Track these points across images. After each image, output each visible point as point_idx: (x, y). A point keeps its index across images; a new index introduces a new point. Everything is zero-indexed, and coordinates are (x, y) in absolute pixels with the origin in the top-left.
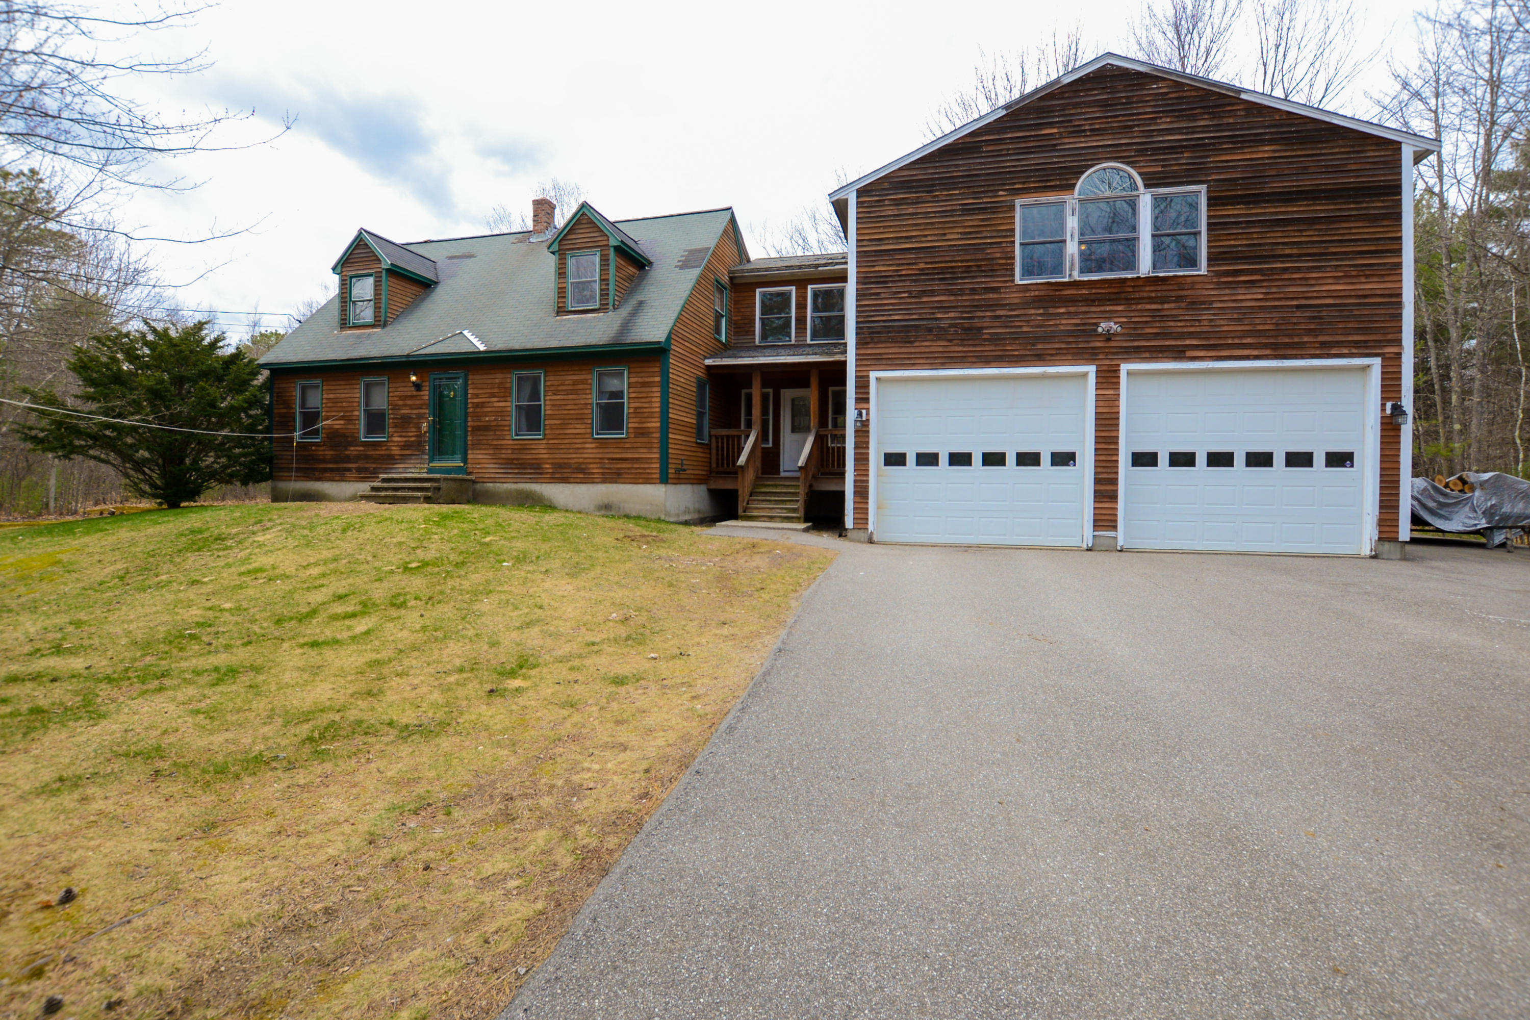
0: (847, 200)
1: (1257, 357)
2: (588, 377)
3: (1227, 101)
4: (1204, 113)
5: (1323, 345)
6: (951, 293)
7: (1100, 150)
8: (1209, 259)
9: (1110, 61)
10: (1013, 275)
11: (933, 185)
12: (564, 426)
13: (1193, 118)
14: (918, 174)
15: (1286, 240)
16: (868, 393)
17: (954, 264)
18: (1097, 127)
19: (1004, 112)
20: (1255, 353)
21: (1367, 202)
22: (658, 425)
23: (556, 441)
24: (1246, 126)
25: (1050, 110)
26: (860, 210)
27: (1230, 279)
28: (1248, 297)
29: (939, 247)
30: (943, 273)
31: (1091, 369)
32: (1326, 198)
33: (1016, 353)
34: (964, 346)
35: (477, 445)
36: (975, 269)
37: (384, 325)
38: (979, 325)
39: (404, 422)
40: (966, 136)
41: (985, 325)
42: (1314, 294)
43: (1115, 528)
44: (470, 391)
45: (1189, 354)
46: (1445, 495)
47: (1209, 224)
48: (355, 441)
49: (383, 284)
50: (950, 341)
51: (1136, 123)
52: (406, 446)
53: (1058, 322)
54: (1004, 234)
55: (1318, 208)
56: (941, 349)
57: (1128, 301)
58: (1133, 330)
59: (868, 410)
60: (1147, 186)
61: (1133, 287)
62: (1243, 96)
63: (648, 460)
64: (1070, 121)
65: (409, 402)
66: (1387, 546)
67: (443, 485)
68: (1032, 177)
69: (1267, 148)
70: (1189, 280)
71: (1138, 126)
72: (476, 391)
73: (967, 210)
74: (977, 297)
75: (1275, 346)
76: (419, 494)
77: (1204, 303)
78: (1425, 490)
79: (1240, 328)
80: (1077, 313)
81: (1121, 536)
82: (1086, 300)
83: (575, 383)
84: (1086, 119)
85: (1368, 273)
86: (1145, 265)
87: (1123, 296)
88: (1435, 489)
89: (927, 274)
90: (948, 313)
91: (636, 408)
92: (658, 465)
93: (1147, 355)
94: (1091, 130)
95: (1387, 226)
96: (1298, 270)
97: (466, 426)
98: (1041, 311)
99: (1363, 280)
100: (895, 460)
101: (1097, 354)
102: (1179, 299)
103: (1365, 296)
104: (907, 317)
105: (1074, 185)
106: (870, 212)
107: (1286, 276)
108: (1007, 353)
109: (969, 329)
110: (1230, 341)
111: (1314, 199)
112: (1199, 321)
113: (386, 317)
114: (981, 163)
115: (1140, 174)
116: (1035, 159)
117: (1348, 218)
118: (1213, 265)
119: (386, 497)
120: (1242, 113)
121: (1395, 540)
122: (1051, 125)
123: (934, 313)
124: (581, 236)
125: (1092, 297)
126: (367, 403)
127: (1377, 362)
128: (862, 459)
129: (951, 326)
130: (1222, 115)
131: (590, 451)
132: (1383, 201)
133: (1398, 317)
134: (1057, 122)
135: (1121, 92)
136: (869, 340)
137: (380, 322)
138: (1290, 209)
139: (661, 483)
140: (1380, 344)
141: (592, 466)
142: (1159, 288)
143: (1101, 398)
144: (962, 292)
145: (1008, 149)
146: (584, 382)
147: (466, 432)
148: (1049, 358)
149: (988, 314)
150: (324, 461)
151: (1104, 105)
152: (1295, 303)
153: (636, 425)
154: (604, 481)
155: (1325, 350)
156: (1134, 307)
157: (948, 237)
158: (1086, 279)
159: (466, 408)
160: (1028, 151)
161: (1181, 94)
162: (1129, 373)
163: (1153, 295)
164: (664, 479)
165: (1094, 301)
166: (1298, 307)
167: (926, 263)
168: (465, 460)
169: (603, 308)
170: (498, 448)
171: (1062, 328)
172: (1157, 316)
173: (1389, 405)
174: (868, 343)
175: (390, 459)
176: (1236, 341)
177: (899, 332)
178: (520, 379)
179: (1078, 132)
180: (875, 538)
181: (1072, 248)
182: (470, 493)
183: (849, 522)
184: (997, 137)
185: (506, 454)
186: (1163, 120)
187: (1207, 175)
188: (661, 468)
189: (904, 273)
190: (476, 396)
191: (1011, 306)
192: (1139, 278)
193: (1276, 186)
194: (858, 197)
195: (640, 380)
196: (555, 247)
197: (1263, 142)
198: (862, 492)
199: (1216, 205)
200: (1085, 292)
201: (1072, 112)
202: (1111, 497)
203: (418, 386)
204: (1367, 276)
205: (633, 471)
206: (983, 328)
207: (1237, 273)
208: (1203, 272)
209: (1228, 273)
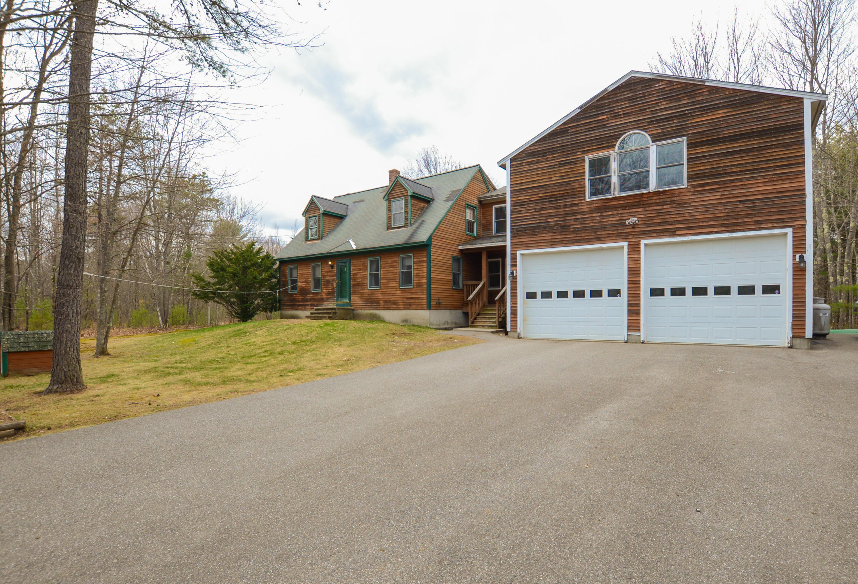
0: (505, 164)
1: (717, 232)
2: (397, 259)
3: (698, 87)
4: (685, 96)
5: (757, 223)
6: (554, 208)
7: (629, 124)
8: (688, 179)
9: (633, 75)
10: (585, 196)
11: (546, 153)
12: (388, 283)
13: (679, 100)
14: (539, 148)
15: (733, 163)
16: (516, 262)
17: (556, 193)
18: (627, 112)
19: (579, 110)
20: (716, 230)
21: (782, 136)
22: (426, 281)
23: (385, 290)
24: (709, 100)
25: (602, 106)
26: (512, 169)
27: (701, 189)
28: (711, 198)
29: (549, 184)
30: (551, 198)
31: (625, 244)
32: (757, 136)
33: (587, 237)
34: (561, 235)
35: (355, 293)
36: (566, 194)
37: (322, 239)
38: (568, 224)
39: (328, 283)
40: (561, 125)
41: (572, 223)
42: (751, 193)
43: (639, 330)
44: (352, 268)
45: (678, 233)
47: (688, 159)
48: (310, 293)
49: (321, 220)
50: (555, 233)
51: (647, 107)
52: (328, 294)
53: (608, 220)
54: (580, 175)
55: (753, 142)
56: (550, 238)
57: (644, 205)
58: (648, 221)
59: (516, 270)
60: (653, 141)
61: (647, 197)
62: (707, 84)
63: (422, 298)
64: (613, 110)
65: (329, 274)
66: (798, 341)
67: (337, 311)
68: (593, 143)
69: (721, 112)
70: (677, 191)
71: (649, 108)
72: (354, 268)
73: (562, 164)
74: (567, 209)
75: (727, 225)
76: (326, 315)
77: (686, 203)
79: (707, 216)
80: (618, 214)
81: (642, 335)
82: (622, 207)
83: (392, 262)
84: (621, 109)
85: (784, 178)
86: (653, 185)
87: (641, 203)
89: (543, 199)
90: (553, 218)
91: (417, 273)
92: (426, 301)
93: (655, 235)
94: (624, 114)
95: (795, 149)
96: (741, 180)
97: (350, 284)
98: (599, 214)
99: (780, 182)
100: (531, 295)
101: (628, 236)
102: (672, 202)
103: (782, 192)
104: (534, 222)
105: (615, 145)
106: (516, 170)
107: (733, 184)
108: (582, 238)
109: (564, 226)
110: (701, 224)
111: (750, 137)
112: (683, 214)
113: (322, 235)
114: (569, 139)
115: (650, 135)
116: (595, 133)
117: (770, 147)
118: (691, 182)
119: (314, 317)
120: (707, 93)
121: (803, 337)
122: (603, 114)
123: (546, 219)
124: (397, 192)
125: (626, 205)
126: (314, 275)
127: (790, 231)
128: (514, 296)
129: (555, 225)
130: (695, 96)
131: (398, 295)
132: (792, 134)
133: (803, 203)
134: (606, 112)
135: (639, 91)
136: (516, 235)
137: (320, 238)
138: (735, 145)
139: (427, 309)
140: (791, 220)
141: (399, 301)
142: (661, 197)
143: (631, 259)
144: (559, 207)
145: (582, 130)
146: (396, 262)
147: (350, 287)
148: (603, 239)
149: (573, 218)
150: (299, 301)
151: (630, 99)
152: (739, 199)
153: (417, 282)
154: (405, 308)
155: (758, 225)
156: (647, 209)
157: (553, 179)
158: (621, 195)
159: (350, 276)
160: (592, 129)
161: (672, 87)
162: (646, 245)
163: (658, 201)
164: (429, 308)
165: (626, 207)
166: (740, 201)
167: (543, 193)
168: (350, 300)
169: (406, 226)
170: (362, 294)
171: (610, 223)
172: (660, 213)
173: (798, 256)
174: (516, 236)
175: (322, 300)
176: (705, 224)
177: (530, 230)
178: (371, 262)
179: (617, 116)
180: (521, 336)
181: (615, 180)
182: (352, 315)
183: (509, 328)
184: (576, 124)
185: (366, 296)
186: (662, 103)
187: (687, 131)
188: (427, 302)
189: (532, 199)
190: (354, 270)
191: (584, 213)
192: (649, 192)
193: (727, 132)
194: (511, 162)
195: (419, 260)
196: (386, 198)
197: (719, 108)
198: (514, 313)
199: (692, 147)
200: (621, 202)
201: (614, 105)
202: (637, 313)
203: (332, 267)
204: (783, 180)
205: (416, 304)
206: (570, 225)
207: (704, 185)
208: (685, 186)
209: (699, 186)
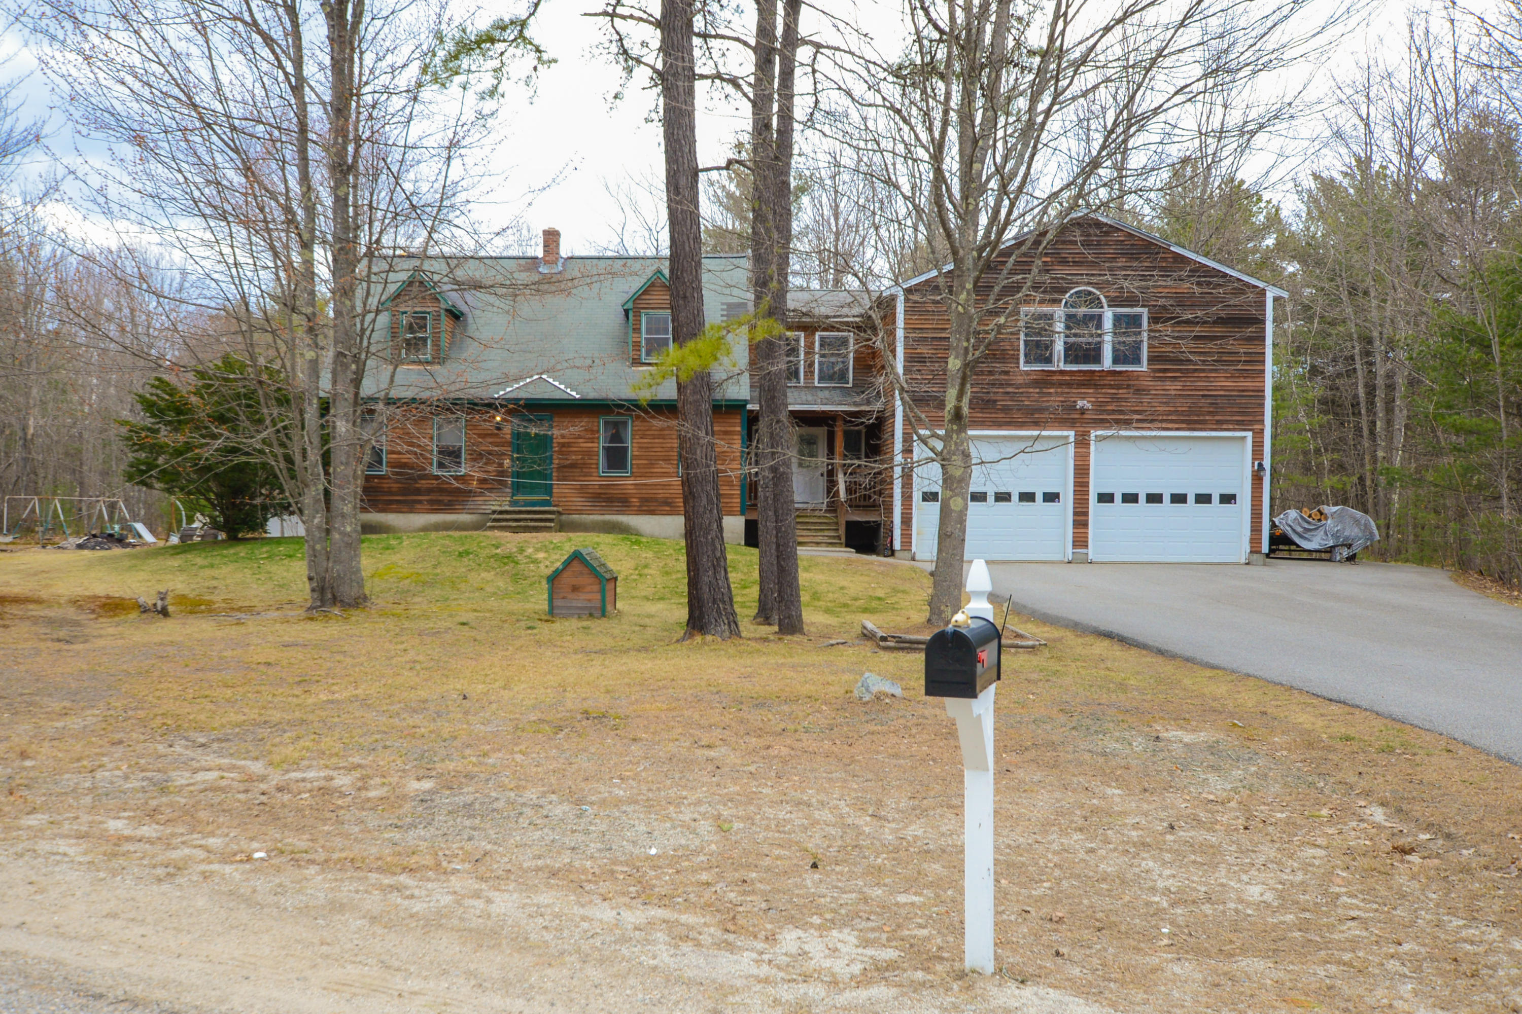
1: (1177, 429)
2: (674, 424)
4: (1147, 257)
5: (1219, 422)
7: (1078, 277)
8: (1149, 360)
10: (1018, 363)
12: (650, 466)
13: (1140, 260)
15: (1195, 350)
16: (912, 446)
18: (1077, 260)
19: (1013, 242)
21: (1244, 328)
22: (739, 466)
23: (643, 479)
24: (1173, 269)
26: (907, 305)
27: (1161, 375)
28: (1173, 388)
31: (1072, 433)
32: (1222, 323)
33: (1017, 420)
34: (983, 413)
35: (563, 480)
36: (991, 356)
37: (444, 363)
38: (994, 398)
39: (483, 458)
41: (998, 398)
42: (1212, 388)
43: (1087, 546)
44: (556, 431)
45: (1134, 425)
46: (1308, 523)
47: (1149, 336)
48: (426, 475)
49: (442, 322)
51: (1103, 260)
52: (486, 481)
53: (1049, 399)
54: (1012, 332)
55: (1217, 330)
57: (1096, 386)
58: (1099, 407)
59: (912, 459)
60: (1109, 306)
61: (1100, 377)
62: (1171, 248)
63: (731, 496)
64: (1059, 254)
65: (489, 441)
66: (1255, 556)
69: (1185, 286)
70: (1136, 374)
71: (1104, 262)
72: (562, 432)
73: (989, 312)
74: (992, 378)
75: (1188, 422)
77: (1144, 390)
78: (1296, 519)
79: (1166, 409)
80: (1062, 393)
81: (1092, 552)
82: (1068, 384)
83: (658, 429)
84: (1070, 254)
85: (1244, 375)
86: (1107, 362)
87: (1092, 382)
88: (1302, 517)
92: (738, 500)
93: (1109, 425)
94: (1072, 262)
95: (1257, 345)
96: (1203, 371)
97: (551, 464)
98: (1037, 391)
99: (1240, 380)
100: (931, 497)
101: (1075, 423)
102: (1128, 387)
103: (1242, 391)
104: (941, 390)
105: (1060, 301)
106: (914, 307)
107: (1195, 375)
108: (1012, 420)
109: (987, 401)
111: (1214, 323)
112: (1141, 403)
114: (995, 279)
115: (1106, 297)
117: (1232, 338)
118: (1151, 365)
120: (1171, 260)
121: (1260, 552)
124: (656, 298)
125: (1072, 382)
126: (441, 439)
127: (1249, 434)
128: (907, 498)
130: (1158, 259)
131: (676, 488)
132: (1255, 328)
133: (1262, 405)
134: (1050, 253)
135: (1094, 236)
137: (439, 360)
138: (1199, 329)
139: (742, 515)
140: (1251, 422)
141: (678, 500)
142: (1116, 379)
143: (1078, 454)
146: (670, 428)
147: (552, 469)
148: (1041, 424)
149: (1001, 390)
150: (390, 492)
151: (1082, 244)
152: (1200, 393)
155: (1219, 425)
156: (1100, 391)
158: (1068, 369)
159: (551, 448)
161: (1132, 242)
162: (1097, 437)
163: (1112, 383)
164: (745, 512)
165: (1073, 385)
166: (1203, 396)
168: (550, 494)
170: (585, 484)
171: (1052, 403)
172: (1115, 399)
173: (1256, 463)
175: (469, 492)
176: (1163, 418)
177: (936, 400)
178: (606, 423)
179: (1063, 262)
180: (917, 558)
181: (1059, 347)
183: (897, 545)
185: (594, 489)
186: (1122, 260)
187: (1148, 301)
188: (742, 502)
189: (939, 355)
190: (562, 436)
191: (1017, 386)
192: (1103, 371)
194: (905, 295)
195: (721, 429)
196: (630, 307)
198: (907, 521)
199: (1153, 323)
200: (1066, 378)
202: (1084, 525)
203: (499, 426)
204: (1242, 377)
206: (996, 401)
207: (1165, 371)
208: (1144, 369)
209: (1160, 371)
